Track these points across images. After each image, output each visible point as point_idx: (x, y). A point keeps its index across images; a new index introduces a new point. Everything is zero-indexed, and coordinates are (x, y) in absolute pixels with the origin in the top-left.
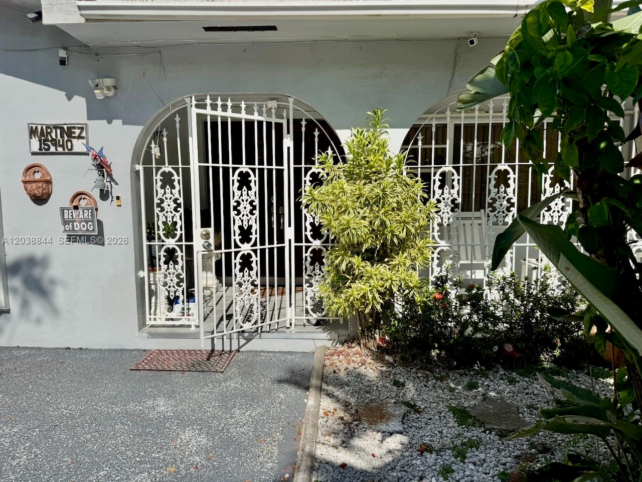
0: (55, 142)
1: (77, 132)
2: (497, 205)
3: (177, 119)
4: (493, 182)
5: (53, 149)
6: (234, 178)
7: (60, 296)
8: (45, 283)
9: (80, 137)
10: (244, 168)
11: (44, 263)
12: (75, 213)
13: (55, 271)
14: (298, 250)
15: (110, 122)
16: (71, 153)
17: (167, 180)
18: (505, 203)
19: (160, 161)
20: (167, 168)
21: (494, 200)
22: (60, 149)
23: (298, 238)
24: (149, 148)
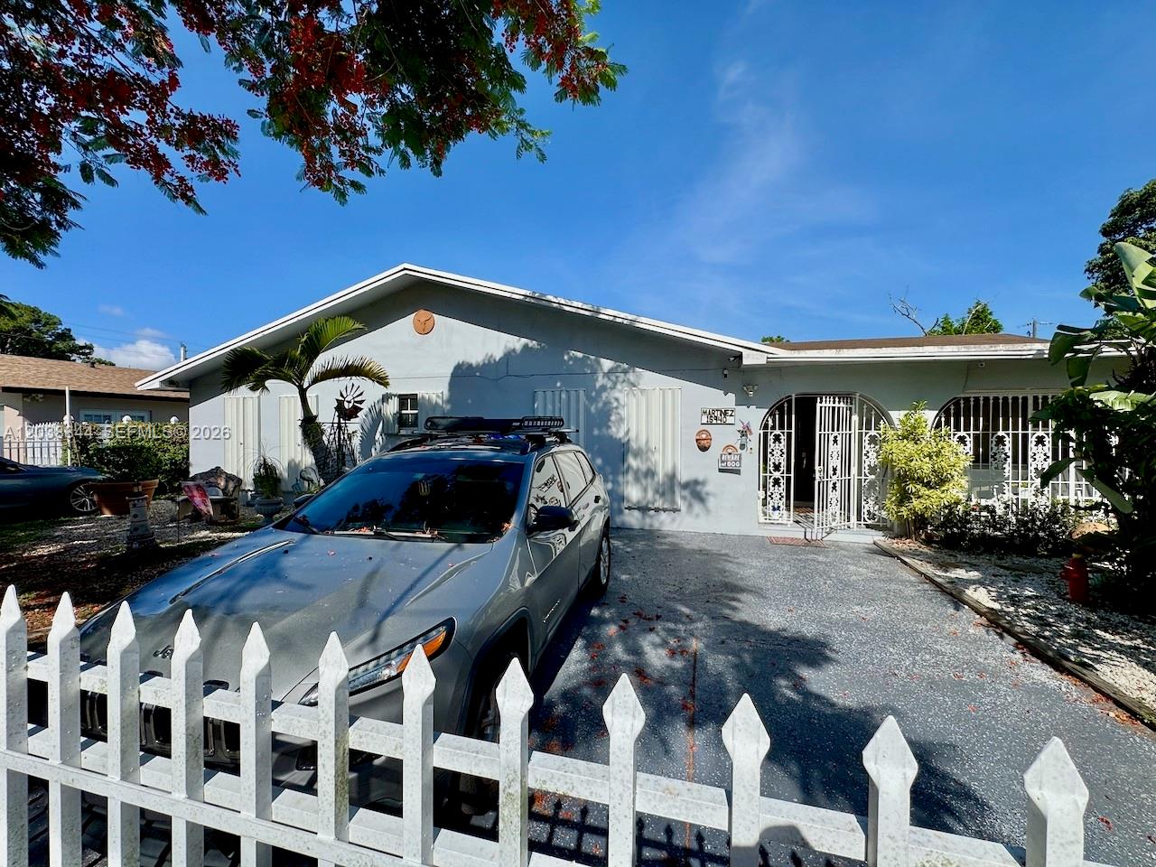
0: (716, 418)
1: (730, 413)
2: (997, 456)
3: (786, 405)
4: (994, 443)
5: (714, 422)
6: (831, 438)
7: (711, 502)
8: (704, 495)
9: (731, 415)
10: (836, 433)
11: (703, 483)
12: (729, 457)
13: (709, 488)
14: (860, 481)
15: (748, 407)
16: (725, 424)
17: (777, 438)
18: (1003, 456)
19: (773, 428)
20: (777, 432)
21: (996, 454)
22: (719, 422)
23: (860, 474)
24: (767, 421)
